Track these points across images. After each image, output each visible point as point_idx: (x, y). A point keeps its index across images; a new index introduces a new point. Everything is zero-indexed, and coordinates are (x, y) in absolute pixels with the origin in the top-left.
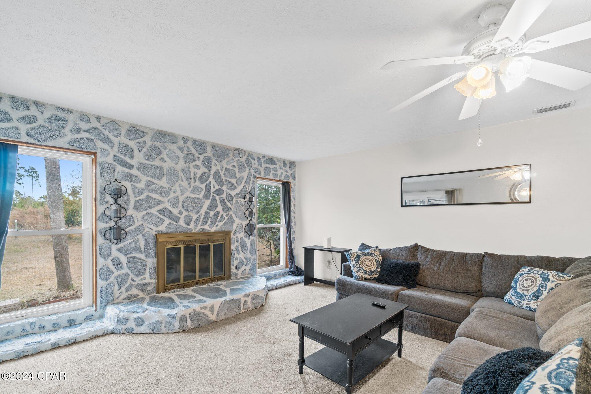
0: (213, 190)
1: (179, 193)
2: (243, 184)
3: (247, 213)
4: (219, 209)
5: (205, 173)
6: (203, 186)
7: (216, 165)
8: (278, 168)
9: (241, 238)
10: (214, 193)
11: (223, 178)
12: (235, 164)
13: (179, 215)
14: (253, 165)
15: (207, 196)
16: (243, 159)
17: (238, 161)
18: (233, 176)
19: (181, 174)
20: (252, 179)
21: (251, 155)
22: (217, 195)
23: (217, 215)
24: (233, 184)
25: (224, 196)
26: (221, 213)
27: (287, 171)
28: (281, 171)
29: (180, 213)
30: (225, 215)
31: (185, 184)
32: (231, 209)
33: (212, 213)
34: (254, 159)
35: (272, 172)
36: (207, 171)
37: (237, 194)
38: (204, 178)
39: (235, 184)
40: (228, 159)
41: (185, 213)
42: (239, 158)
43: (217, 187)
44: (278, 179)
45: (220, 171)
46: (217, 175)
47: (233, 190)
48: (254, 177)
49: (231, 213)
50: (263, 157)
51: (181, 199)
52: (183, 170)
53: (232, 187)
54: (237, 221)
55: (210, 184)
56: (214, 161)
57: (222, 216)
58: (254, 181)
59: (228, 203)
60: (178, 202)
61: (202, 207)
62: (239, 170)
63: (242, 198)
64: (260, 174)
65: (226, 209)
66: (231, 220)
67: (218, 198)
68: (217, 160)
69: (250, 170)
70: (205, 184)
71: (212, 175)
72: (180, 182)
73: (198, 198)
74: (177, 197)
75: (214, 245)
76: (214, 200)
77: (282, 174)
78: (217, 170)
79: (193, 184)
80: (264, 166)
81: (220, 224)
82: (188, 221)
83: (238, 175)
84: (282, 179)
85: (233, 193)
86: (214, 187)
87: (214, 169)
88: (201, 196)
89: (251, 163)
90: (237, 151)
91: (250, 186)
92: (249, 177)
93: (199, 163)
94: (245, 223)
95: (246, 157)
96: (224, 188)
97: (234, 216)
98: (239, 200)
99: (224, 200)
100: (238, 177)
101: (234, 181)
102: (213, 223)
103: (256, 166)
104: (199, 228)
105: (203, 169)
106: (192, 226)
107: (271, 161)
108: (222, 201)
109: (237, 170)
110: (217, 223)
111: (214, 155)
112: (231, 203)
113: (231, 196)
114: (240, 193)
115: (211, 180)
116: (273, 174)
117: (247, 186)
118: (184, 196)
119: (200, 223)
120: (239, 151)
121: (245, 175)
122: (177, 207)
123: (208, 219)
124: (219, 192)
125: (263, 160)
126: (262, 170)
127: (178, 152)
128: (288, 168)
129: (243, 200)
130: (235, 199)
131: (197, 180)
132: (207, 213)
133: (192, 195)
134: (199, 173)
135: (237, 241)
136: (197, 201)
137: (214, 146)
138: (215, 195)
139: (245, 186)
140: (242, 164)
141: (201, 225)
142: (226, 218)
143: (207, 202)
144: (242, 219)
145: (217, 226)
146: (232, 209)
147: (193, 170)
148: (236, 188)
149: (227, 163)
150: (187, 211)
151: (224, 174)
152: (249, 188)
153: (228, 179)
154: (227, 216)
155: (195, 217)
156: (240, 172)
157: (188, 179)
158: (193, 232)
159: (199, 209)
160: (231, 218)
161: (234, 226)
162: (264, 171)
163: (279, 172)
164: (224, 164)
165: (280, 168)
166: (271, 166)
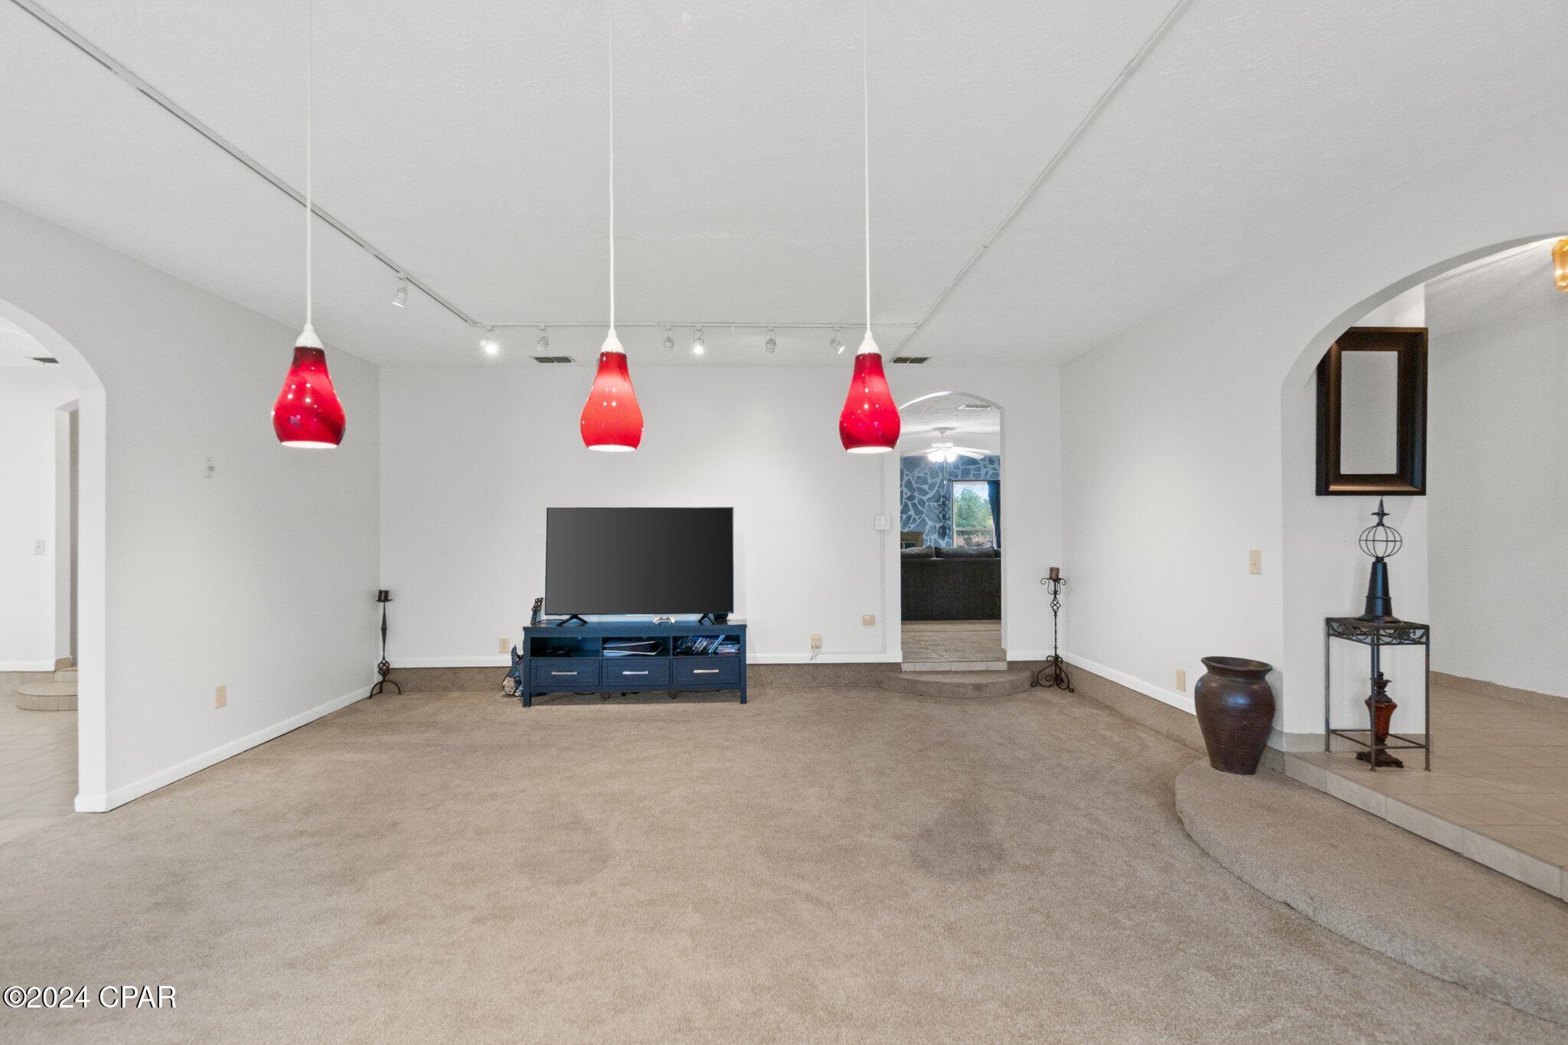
0: (905, 497)
2: (936, 488)
3: (941, 515)
4: (912, 512)
7: (908, 475)
8: (982, 467)
9: (935, 538)
10: (906, 499)
11: (915, 485)
12: (927, 471)
14: (948, 469)
17: (930, 468)
18: (925, 482)
20: (947, 483)
22: (909, 500)
23: (909, 518)
24: (925, 490)
25: (916, 501)
26: (914, 516)
27: (995, 469)
28: (986, 469)
30: (917, 517)
32: (923, 512)
33: (904, 517)
35: (972, 472)
37: (930, 498)
39: (928, 490)
40: (920, 468)
43: (909, 494)
44: (983, 478)
45: (912, 480)
46: (909, 484)
47: (925, 495)
48: (950, 480)
49: (923, 516)
50: (961, 459)
53: (925, 493)
54: (930, 523)
55: (902, 492)
56: (905, 472)
57: (914, 519)
58: (949, 485)
59: (919, 507)
62: (931, 476)
63: (935, 502)
64: (956, 476)
65: (918, 512)
66: (924, 523)
67: (909, 503)
68: (908, 470)
69: (944, 474)
71: (903, 484)
76: (906, 505)
77: (987, 473)
78: (909, 479)
80: (962, 467)
81: (913, 526)
83: (930, 481)
84: (988, 478)
85: (925, 498)
86: (906, 494)
87: (905, 479)
89: (946, 468)
91: (945, 490)
92: (943, 481)
94: (938, 525)
96: (916, 494)
97: (927, 519)
98: (931, 504)
100: (929, 483)
101: (925, 487)
102: (905, 525)
103: (952, 469)
107: (973, 461)
108: (914, 505)
109: (929, 477)
110: (909, 525)
111: (905, 466)
112: (923, 506)
113: (923, 501)
114: (934, 496)
115: (903, 488)
116: (974, 475)
117: (941, 490)
121: (938, 480)
124: (911, 498)
125: (959, 464)
126: (959, 472)
129: (936, 504)
130: (927, 503)
135: (931, 541)
139: (938, 491)
140: (935, 470)
142: (918, 521)
144: (935, 522)
145: (910, 527)
146: (925, 512)
148: (928, 493)
149: (918, 472)
151: (916, 482)
152: (943, 492)
153: (921, 486)
154: (919, 519)
156: (932, 478)
160: (924, 520)
161: (928, 527)
162: (963, 473)
163: (983, 471)
164: (916, 474)
165: (985, 467)
166: (972, 467)
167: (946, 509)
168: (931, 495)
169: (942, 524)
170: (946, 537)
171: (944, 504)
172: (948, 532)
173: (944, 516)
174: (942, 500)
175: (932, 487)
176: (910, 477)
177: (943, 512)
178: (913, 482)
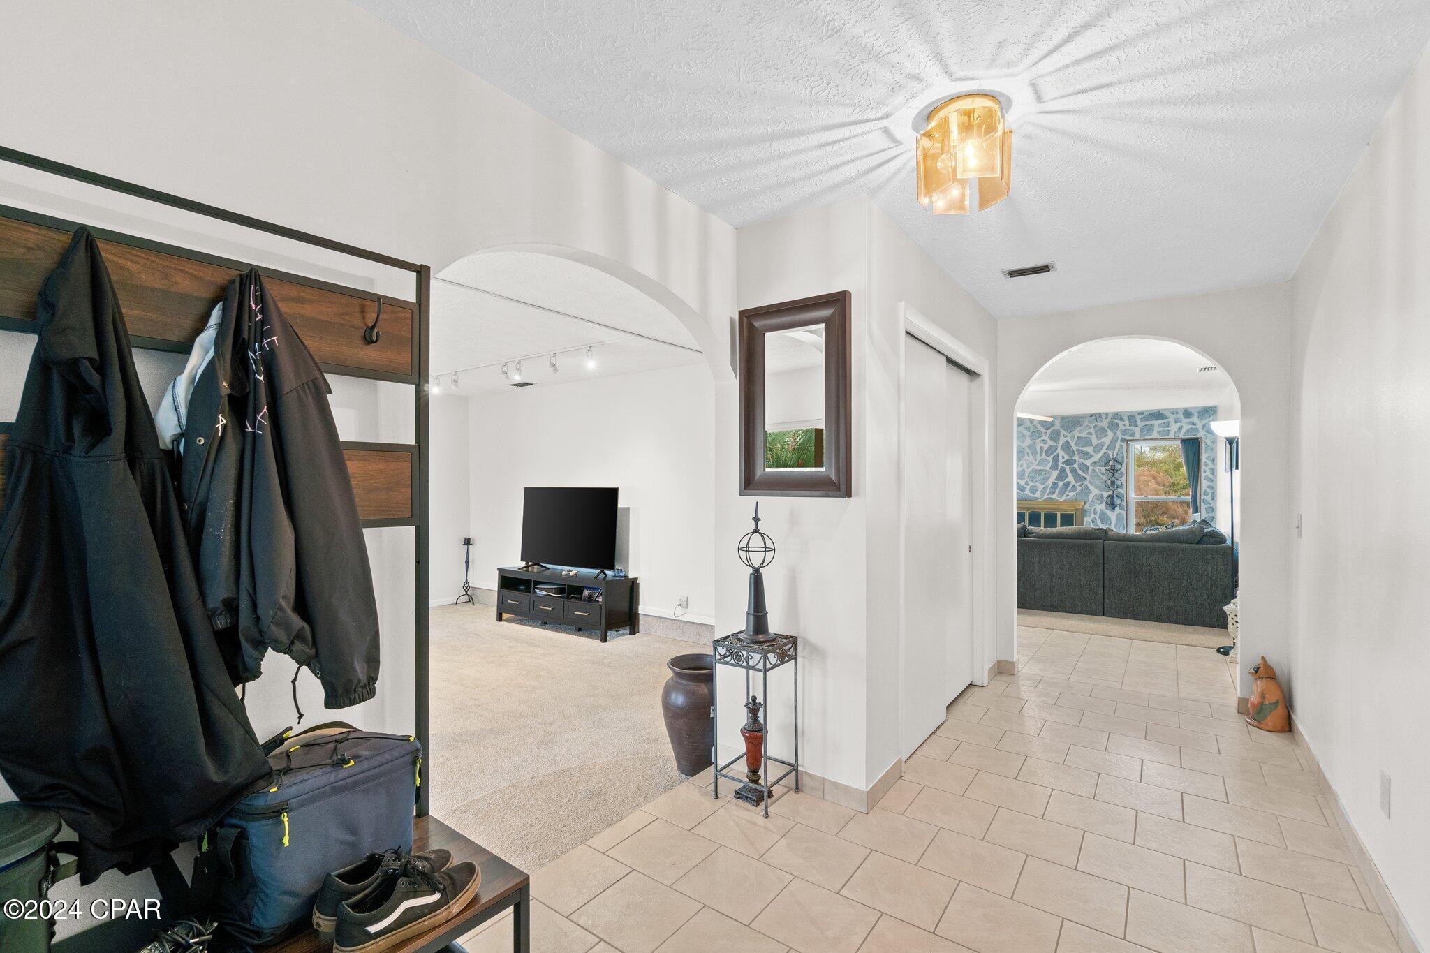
0: (1061, 461)
1: (1025, 467)
2: (1104, 450)
3: (1109, 482)
4: (1070, 478)
5: (1051, 446)
6: (1050, 459)
7: (1065, 437)
8: (1172, 422)
9: (1102, 511)
10: (1063, 463)
11: (1074, 448)
12: (1092, 430)
13: (1026, 486)
14: (1121, 427)
15: (1054, 467)
16: (1105, 424)
17: (1095, 427)
18: (1089, 443)
19: (1028, 450)
20: (1119, 443)
21: (1117, 416)
22: (1067, 465)
23: (1067, 485)
24: (1088, 453)
25: (1076, 466)
26: (1073, 483)
27: (1193, 424)
28: (1178, 425)
29: (1027, 484)
30: (1077, 485)
31: (1031, 458)
32: (1085, 479)
33: (1060, 484)
34: (1122, 419)
35: (1156, 429)
36: (1054, 443)
37: (1095, 463)
38: (1050, 451)
39: (1093, 453)
40: (1082, 428)
41: (1031, 484)
42: (1096, 424)
43: (1067, 457)
44: (1172, 435)
45: (1070, 442)
46: (1067, 447)
47: (1088, 459)
48: (1123, 440)
49: (1086, 482)
50: (1141, 413)
51: (1028, 471)
52: (1029, 447)
53: (1088, 456)
54: (1095, 492)
55: (1058, 455)
56: (1063, 432)
57: (1074, 486)
58: (1121, 446)
59: (1080, 472)
60: (1024, 474)
61: (1049, 478)
62: (1097, 436)
63: (1102, 466)
64: (1133, 435)
65: (1079, 479)
66: (1086, 490)
67: (1067, 468)
68: (1067, 431)
69: (1115, 433)
70: (1052, 456)
71: (1059, 447)
72: (1026, 457)
73: (1044, 470)
74: (1024, 470)
75: (1061, 515)
76: (1063, 470)
77: (1180, 428)
78: (1067, 442)
79: (1039, 458)
80: (1141, 424)
81: (1072, 494)
82: (1034, 491)
83: (1095, 441)
84: (1182, 435)
85: (1088, 462)
86: (1063, 457)
87: (1062, 440)
88: (1048, 468)
89: (1118, 425)
90: (1094, 417)
91: (1116, 452)
92: (1113, 442)
93: (1045, 437)
94: (1106, 494)
95: (1109, 419)
96: (1076, 457)
97: (1090, 487)
98: (1097, 469)
99: (1075, 470)
100: (1094, 444)
101: (1089, 449)
102: (1061, 494)
103: (1127, 427)
104: (1045, 497)
105: (1050, 443)
106: (1038, 495)
107: (1158, 415)
108: (1073, 471)
109: (1093, 438)
110: (1067, 493)
111: (1062, 427)
112: (1086, 472)
113: (1086, 465)
114: (1100, 460)
115: (1060, 452)
116: (1159, 432)
117: (1110, 453)
118: (1030, 469)
119: (1047, 493)
120: (1096, 417)
121: (1107, 440)
122: (1023, 479)
123: (1056, 489)
124: (1068, 462)
125: (1138, 418)
126: (1137, 430)
127: (1025, 432)
128: (1195, 419)
129: (1103, 469)
130: (1091, 468)
131: (1044, 454)
132: (1054, 484)
133: (1039, 468)
134: (1046, 447)
135: (1095, 513)
136: (1043, 473)
137: (1062, 418)
138: (1064, 466)
139: (1107, 453)
140: (1103, 429)
141: (1048, 495)
142: (1079, 489)
143: (1055, 474)
144: (1101, 489)
145: (1067, 495)
146: (1088, 479)
147: (1039, 445)
148: (1091, 456)
149: (1080, 432)
150: (1032, 481)
151: (1076, 444)
152: (1113, 455)
153: (1083, 449)
154: (1080, 486)
155: (1041, 487)
156: (1100, 438)
157: (1034, 453)
158: (1039, 500)
159: (1044, 481)
160: (1087, 488)
161: (1091, 496)
162: (1142, 431)
163: (1174, 427)
164: (1076, 434)
165: (1176, 421)
166: (1156, 423)
167: (1117, 475)
168: (1097, 457)
169: (1111, 492)
170: (1117, 509)
171: (1113, 469)
172: (1118, 501)
173: (1113, 483)
174: (1111, 463)
175: (1097, 448)
176: (1069, 439)
177: (1113, 479)
178: (1073, 445)
